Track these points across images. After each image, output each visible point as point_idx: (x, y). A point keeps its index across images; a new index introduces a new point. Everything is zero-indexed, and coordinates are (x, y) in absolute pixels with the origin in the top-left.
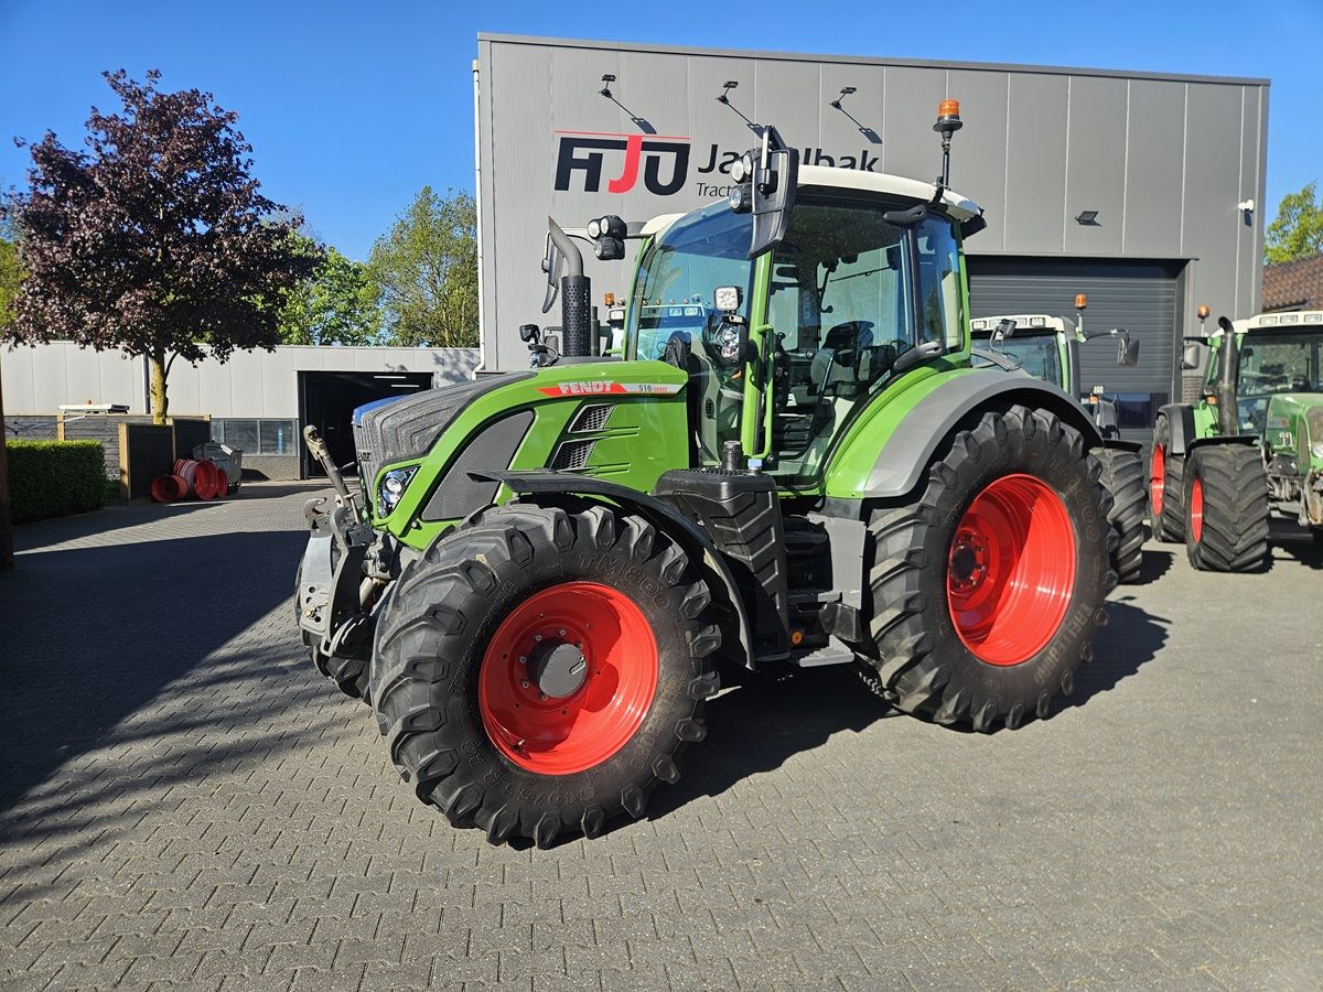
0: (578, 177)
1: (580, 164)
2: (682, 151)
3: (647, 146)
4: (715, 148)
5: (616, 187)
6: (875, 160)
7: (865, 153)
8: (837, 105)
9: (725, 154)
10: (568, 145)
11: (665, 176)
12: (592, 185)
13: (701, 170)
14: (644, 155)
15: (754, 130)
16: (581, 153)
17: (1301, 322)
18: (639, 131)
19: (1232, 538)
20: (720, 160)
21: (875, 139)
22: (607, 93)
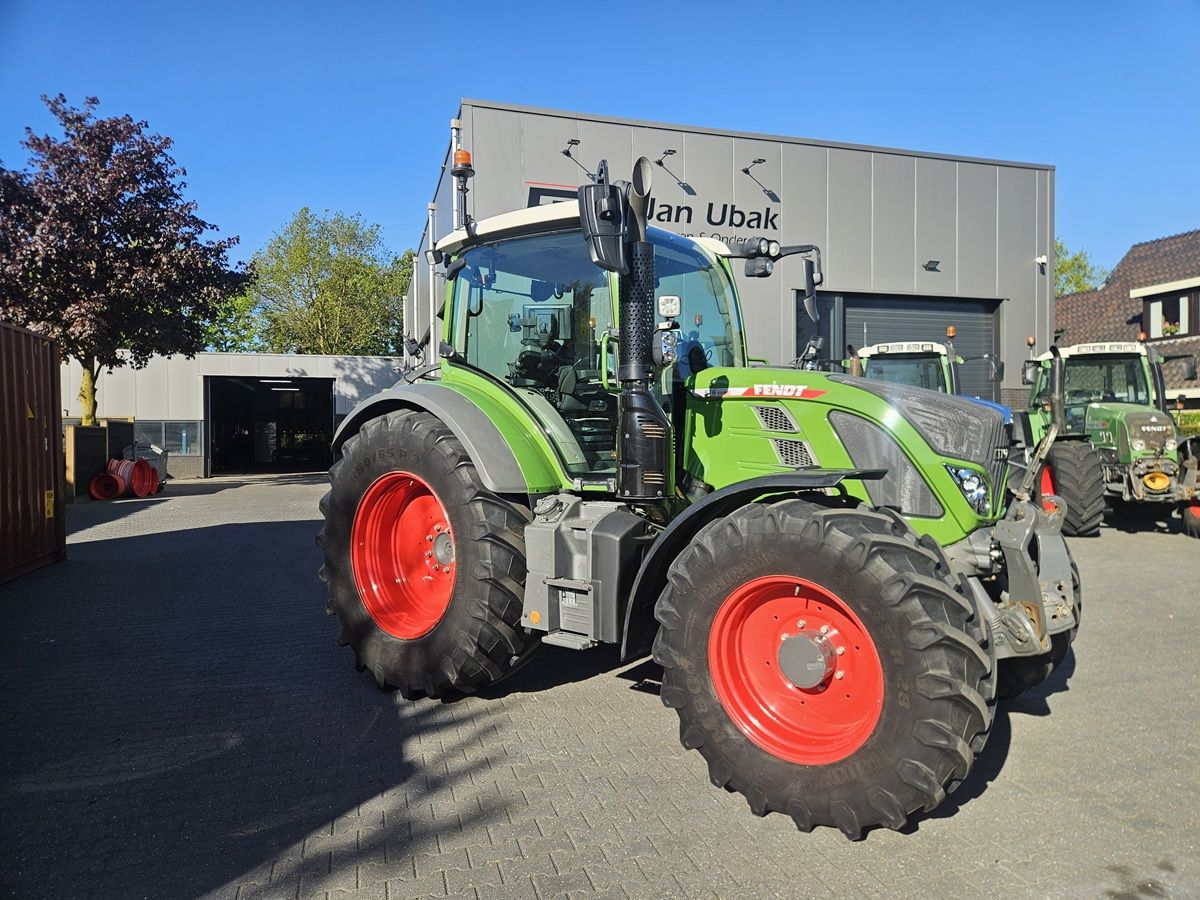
4: (652, 201)
6: (775, 216)
7: (768, 210)
8: (746, 171)
9: (661, 206)
10: (535, 194)
15: (683, 187)
16: (546, 201)
17: (1107, 351)
19: (1080, 511)
20: (657, 210)
21: (774, 198)
22: (567, 153)
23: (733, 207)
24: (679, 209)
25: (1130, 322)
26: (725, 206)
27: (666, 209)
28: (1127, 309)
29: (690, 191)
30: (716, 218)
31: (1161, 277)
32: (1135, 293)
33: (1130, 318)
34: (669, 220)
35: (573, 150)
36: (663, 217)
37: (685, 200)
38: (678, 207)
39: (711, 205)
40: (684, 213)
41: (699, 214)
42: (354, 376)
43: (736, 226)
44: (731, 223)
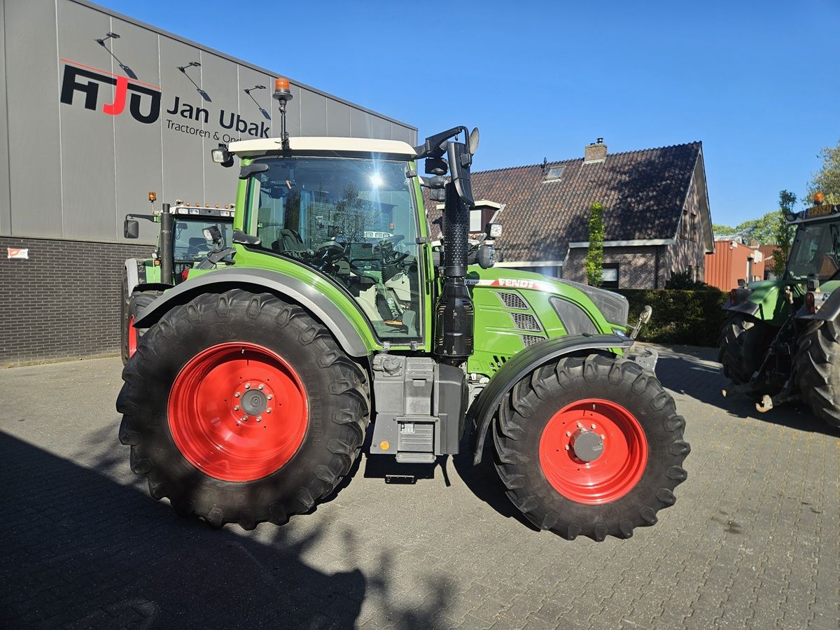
0: (79, 97)
1: (81, 87)
2: (156, 96)
3: (131, 87)
4: (177, 99)
5: (108, 109)
6: (268, 129)
7: (263, 123)
8: (248, 92)
9: (184, 105)
10: (70, 72)
12: (91, 104)
13: (168, 111)
14: (130, 92)
15: (201, 93)
16: (79, 79)
18: (126, 76)
20: (181, 108)
21: (267, 116)
22: (101, 43)
23: (238, 116)
24: (199, 111)
25: (434, 223)
26: (233, 115)
27: (188, 108)
29: (207, 98)
30: (227, 122)
33: (434, 220)
34: (191, 117)
36: (185, 114)
37: (203, 104)
38: (198, 109)
39: (222, 112)
40: (202, 114)
41: (214, 117)
43: (241, 131)
44: (237, 129)
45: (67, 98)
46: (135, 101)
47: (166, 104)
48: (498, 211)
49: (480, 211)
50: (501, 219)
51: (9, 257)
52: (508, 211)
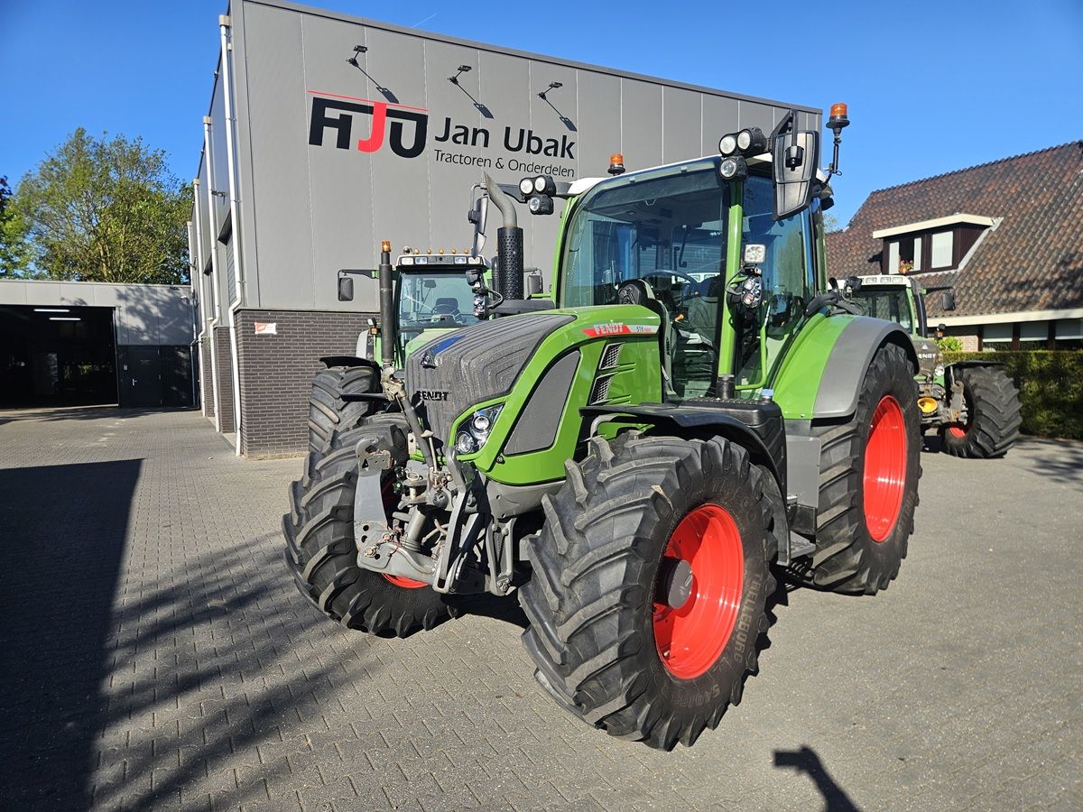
0: (330, 134)
1: (332, 123)
2: (421, 121)
3: (391, 113)
4: (448, 121)
5: (364, 146)
6: (572, 144)
7: (565, 137)
8: (543, 96)
9: (457, 127)
10: (320, 105)
11: (408, 141)
12: (343, 142)
13: (437, 139)
14: (389, 121)
15: (480, 109)
16: (332, 113)
18: (384, 100)
20: (453, 132)
21: (571, 127)
22: (354, 62)
23: (530, 132)
24: (476, 132)
25: (871, 261)
26: (522, 132)
27: (462, 131)
28: (868, 249)
29: (487, 114)
30: (514, 143)
31: (896, 221)
32: (877, 234)
33: (871, 256)
34: (465, 142)
35: (360, 58)
36: (459, 139)
37: (483, 122)
38: (475, 130)
39: (508, 130)
40: (481, 136)
41: (497, 138)
42: (140, 307)
43: (534, 152)
44: (529, 150)
45: (316, 139)
46: (396, 130)
47: (434, 129)
48: (986, 231)
49: (951, 233)
50: (991, 243)
51: (256, 333)
52: (1007, 228)
